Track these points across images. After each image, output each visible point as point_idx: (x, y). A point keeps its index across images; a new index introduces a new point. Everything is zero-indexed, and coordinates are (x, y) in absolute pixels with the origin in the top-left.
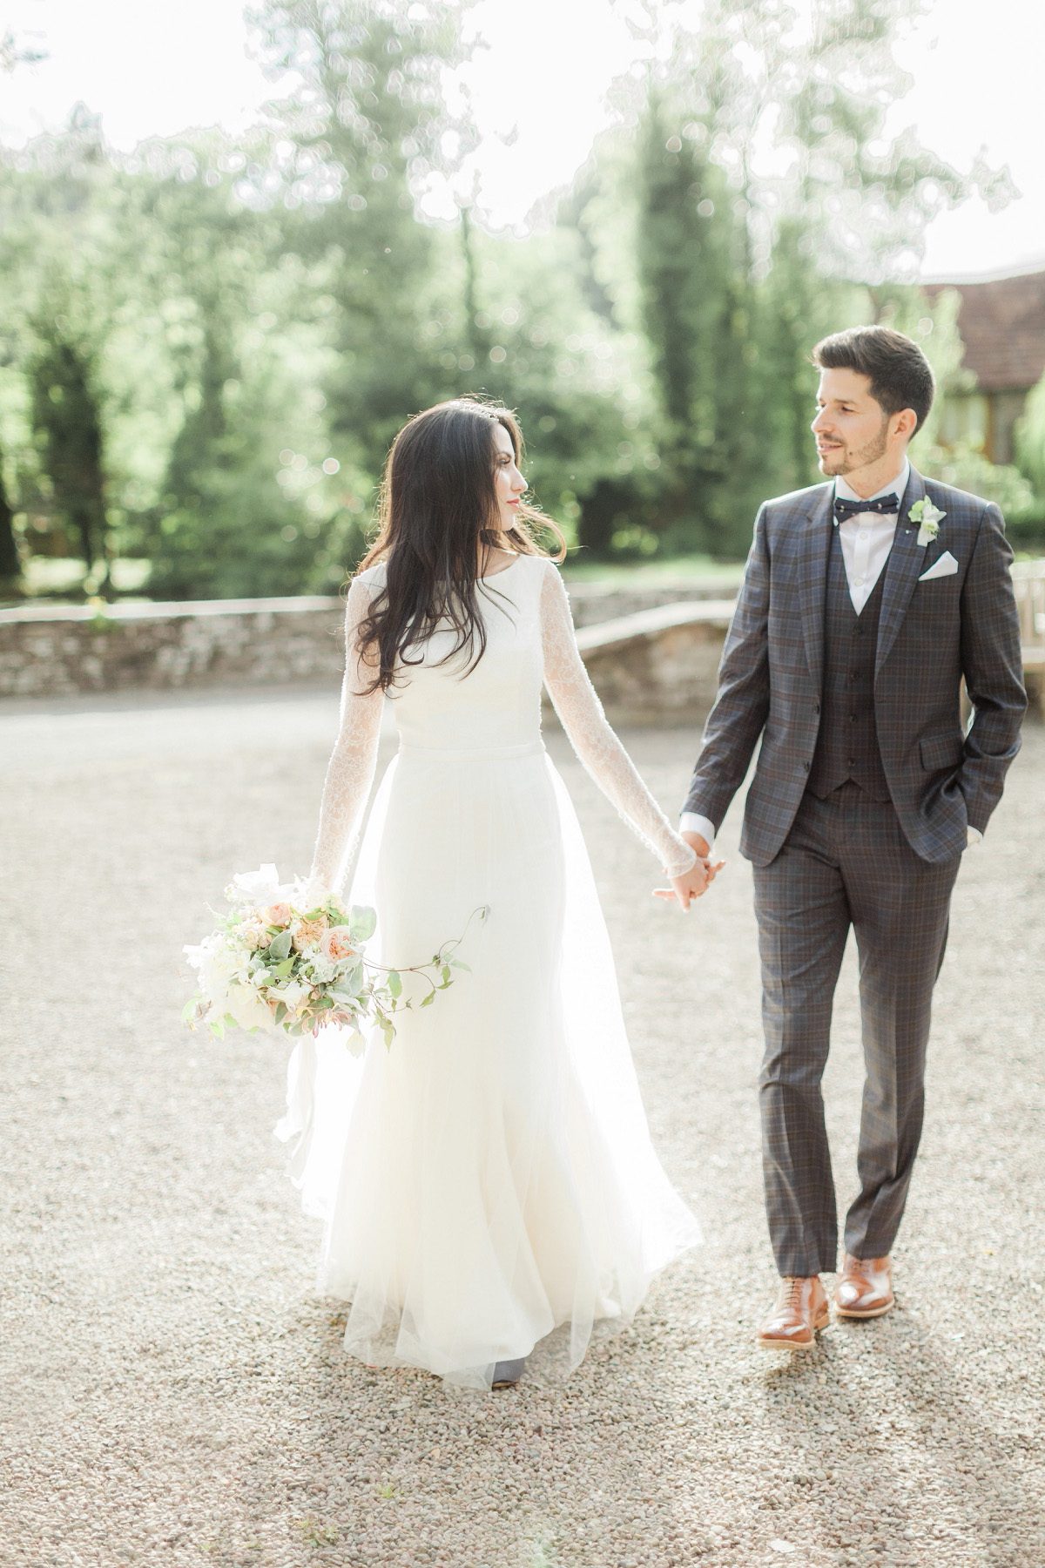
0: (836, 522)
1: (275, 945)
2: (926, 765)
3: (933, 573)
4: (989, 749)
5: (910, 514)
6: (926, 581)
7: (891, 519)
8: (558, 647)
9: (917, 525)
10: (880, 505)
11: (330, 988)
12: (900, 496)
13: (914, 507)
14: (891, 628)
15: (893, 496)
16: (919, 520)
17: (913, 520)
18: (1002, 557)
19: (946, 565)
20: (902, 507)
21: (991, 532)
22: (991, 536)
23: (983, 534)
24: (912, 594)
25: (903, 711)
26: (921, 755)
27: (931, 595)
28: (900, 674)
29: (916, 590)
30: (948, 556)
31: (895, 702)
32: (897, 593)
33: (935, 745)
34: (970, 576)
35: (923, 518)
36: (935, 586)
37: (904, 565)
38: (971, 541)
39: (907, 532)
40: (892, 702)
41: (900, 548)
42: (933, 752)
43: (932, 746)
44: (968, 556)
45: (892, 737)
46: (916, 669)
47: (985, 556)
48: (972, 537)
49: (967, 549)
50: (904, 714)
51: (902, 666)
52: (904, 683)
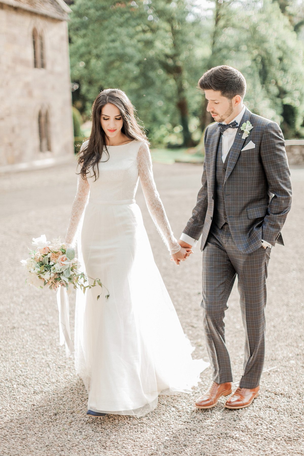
0: (222, 132)
1: (44, 261)
2: (250, 217)
3: (246, 148)
4: (273, 212)
5: (241, 128)
6: (244, 151)
8: (143, 170)
9: (243, 132)
10: (231, 126)
11: (61, 274)
13: (243, 125)
17: (242, 130)
18: (274, 142)
19: (251, 145)
20: (240, 125)
21: (268, 133)
22: (268, 134)
23: (264, 134)
24: (238, 156)
25: (238, 198)
26: (247, 213)
27: (246, 156)
28: (236, 185)
29: (240, 155)
30: (251, 142)
31: (234, 195)
32: (233, 156)
33: (254, 210)
34: (261, 149)
35: (245, 129)
36: (247, 153)
37: (237, 146)
38: (261, 136)
39: (240, 134)
40: (233, 195)
41: (236, 140)
42: (252, 212)
43: (252, 210)
44: (260, 142)
45: (233, 208)
46: (242, 183)
47: (266, 142)
48: (261, 135)
49: (259, 139)
50: (239, 199)
51: (237, 182)
52: (238, 188)
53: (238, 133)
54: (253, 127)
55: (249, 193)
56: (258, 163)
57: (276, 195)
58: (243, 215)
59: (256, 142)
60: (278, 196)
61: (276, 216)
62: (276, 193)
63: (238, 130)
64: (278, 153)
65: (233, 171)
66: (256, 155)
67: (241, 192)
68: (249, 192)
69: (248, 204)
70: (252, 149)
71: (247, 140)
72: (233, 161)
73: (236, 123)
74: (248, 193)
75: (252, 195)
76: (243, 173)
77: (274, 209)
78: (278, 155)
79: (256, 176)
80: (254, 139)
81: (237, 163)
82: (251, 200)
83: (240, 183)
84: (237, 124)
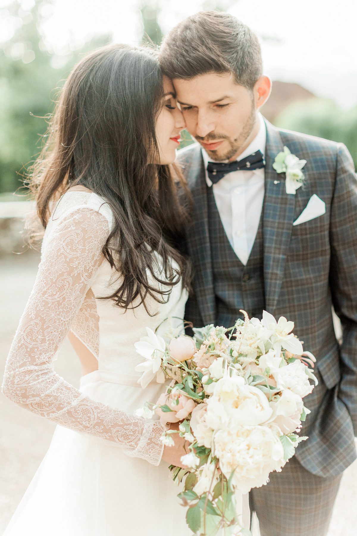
0: (209, 183)
5: (275, 166)
6: (301, 225)
7: (259, 173)
9: (282, 176)
10: (248, 164)
12: (263, 152)
13: (276, 159)
14: (276, 274)
15: (258, 153)
16: (284, 170)
17: (279, 171)
24: (289, 240)
27: (308, 236)
29: (292, 235)
32: (277, 240)
33: (329, 364)
34: (333, 214)
35: (287, 168)
37: (278, 213)
42: (329, 370)
43: (327, 366)
48: (332, 178)
51: (292, 304)
53: (269, 180)
54: (304, 161)
63: (266, 173)
66: (328, 229)
68: (319, 323)
70: (320, 217)
71: (301, 196)
74: (317, 326)
75: (322, 328)
82: (323, 341)
83: (300, 305)
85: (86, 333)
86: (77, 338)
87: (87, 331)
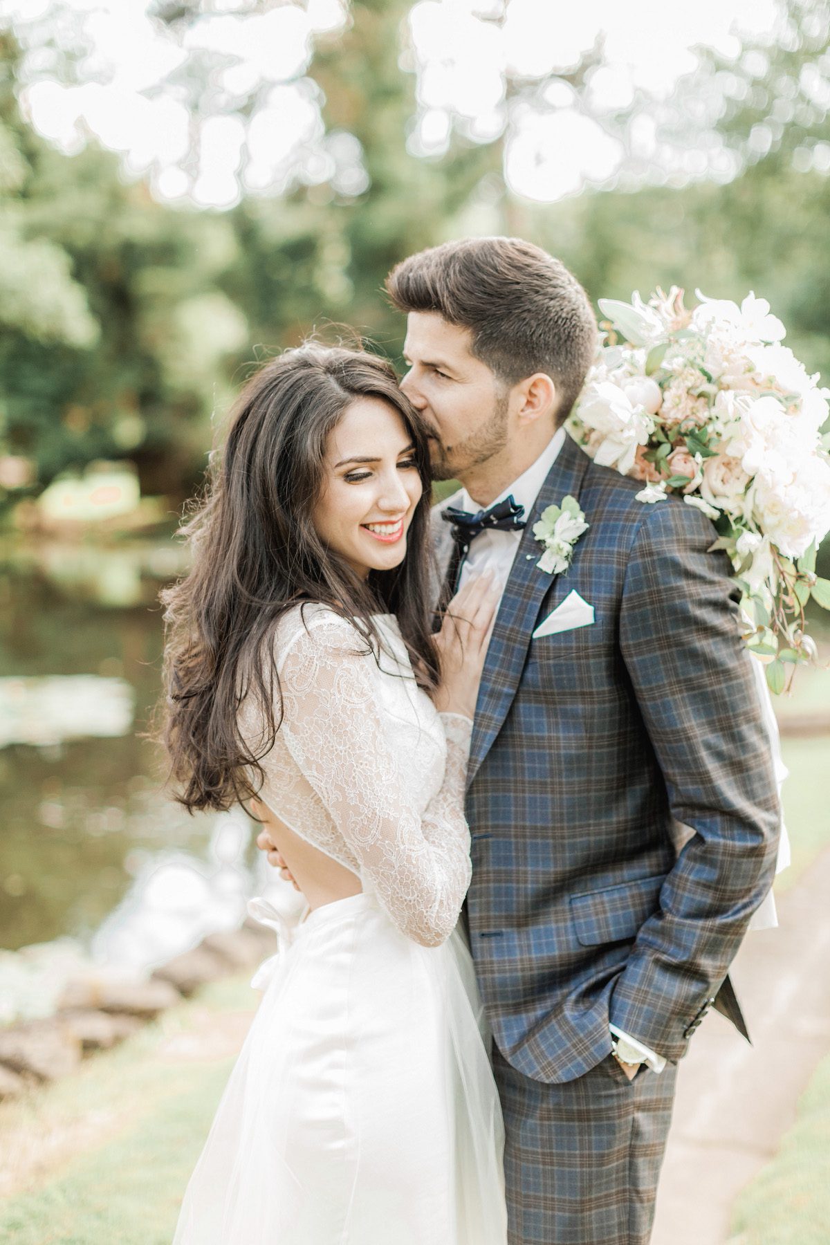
3: (553, 623)
5: (536, 527)
6: (547, 638)
9: (540, 547)
10: (493, 519)
15: (508, 501)
16: (547, 537)
17: (539, 537)
19: (574, 612)
20: (531, 518)
21: (651, 554)
22: (653, 562)
23: (635, 558)
24: (523, 662)
25: (525, 851)
26: (573, 919)
27: (551, 662)
28: (516, 791)
29: (529, 655)
30: (574, 598)
31: (510, 836)
32: (503, 660)
33: (602, 903)
34: (622, 630)
35: (553, 533)
36: (555, 648)
37: (515, 612)
38: (619, 571)
39: (529, 557)
40: (505, 836)
41: (515, 583)
42: (597, 914)
43: (595, 905)
44: (614, 596)
45: (507, 895)
46: (541, 783)
47: (643, 595)
48: (619, 563)
49: (612, 585)
50: (529, 855)
51: (519, 778)
52: (524, 806)
53: (522, 552)
54: (587, 526)
55: (574, 827)
56: (610, 692)
57: (703, 833)
58: (553, 926)
59: (598, 599)
60: (709, 839)
61: (690, 926)
62: (704, 825)
63: (523, 538)
64: (704, 644)
65: (503, 728)
66: (599, 656)
67: (539, 824)
68: (577, 823)
69: (570, 878)
70: (578, 631)
71: (558, 587)
72: (503, 685)
73: (515, 508)
74: (569, 828)
75: (589, 835)
76: (543, 738)
77: (686, 894)
78: (704, 655)
79: (605, 750)
80: (591, 583)
81: (518, 692)
82: (587, 858)
83: (534, 783)
84: (519, 510)
85: (331, 840)
86: (315, 848)
87: (333, 836)
